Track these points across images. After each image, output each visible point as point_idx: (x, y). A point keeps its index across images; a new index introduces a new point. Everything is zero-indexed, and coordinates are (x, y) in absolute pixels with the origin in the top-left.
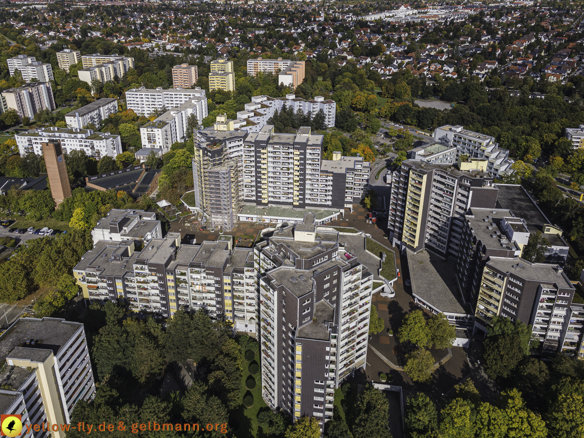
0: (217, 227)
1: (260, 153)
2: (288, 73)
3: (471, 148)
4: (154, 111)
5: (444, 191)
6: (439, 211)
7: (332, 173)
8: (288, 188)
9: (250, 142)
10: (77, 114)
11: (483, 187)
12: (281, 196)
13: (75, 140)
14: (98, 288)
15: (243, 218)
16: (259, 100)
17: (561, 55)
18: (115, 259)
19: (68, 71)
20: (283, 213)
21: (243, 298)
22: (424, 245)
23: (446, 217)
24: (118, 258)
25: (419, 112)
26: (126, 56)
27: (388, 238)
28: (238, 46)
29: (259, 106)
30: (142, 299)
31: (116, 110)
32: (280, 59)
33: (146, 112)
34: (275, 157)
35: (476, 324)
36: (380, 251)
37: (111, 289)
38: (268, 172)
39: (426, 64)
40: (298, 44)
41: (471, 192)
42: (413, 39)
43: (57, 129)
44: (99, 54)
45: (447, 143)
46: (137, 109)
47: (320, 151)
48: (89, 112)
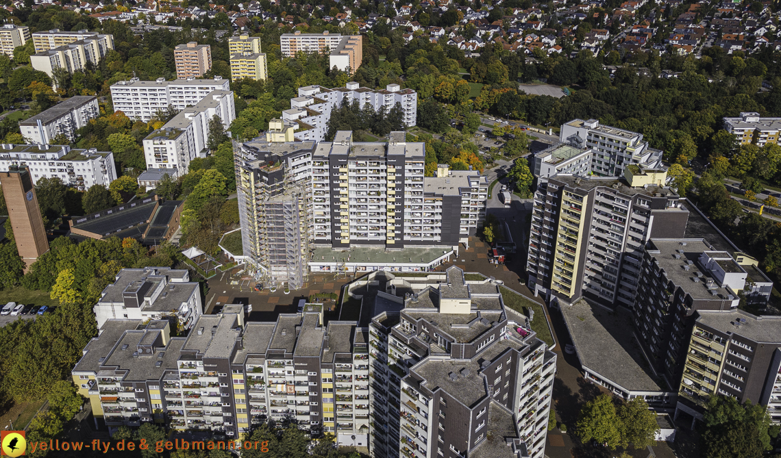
0: (280, 284)
1: (338, 172)
2: (342, 52)
3: (613, 149)
4: (156, 113)
5: (611, 217)
6: (603, 244)
7: (442, 196)
8: (378, 220)
9: (322, 157)
10: (39, 122)
11: (666, 210)
12: (368, 232)
13: (42, 162)
14: (118, 400)
15: (316, 267)
16: (309, 93)
17: (684, 20)
18: (144, 352)
19: (12, 56)
20: (373, 257)
21: (350, 398)
22: (581, 293)
23: (615, 253)
24: (148, 350)
25: (529, 101)
26: (101, 33)
27: (527, 284)
28: (260, 15)
29: (312, 101)
30: (191, 411)
31: (96, 114)
32: (326, 33)
33: (142, 115)
34: (359, 178)
35: (680, 405)
36: (522, 305)
37: (142, 400)
38: (350, 199)
39: (519, 36)
40: (343, 11)
41: (652, 217)
43: (11, 146)
44: (58, 30)
45: (580, 144)
46: (129, 110)
47: (423, 166)
48: (58, 117)
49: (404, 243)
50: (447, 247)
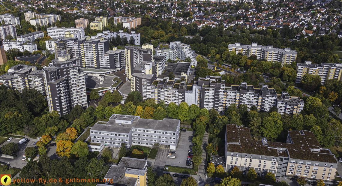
1: (80, 46)
2: (128, 22)
3: (180, 50)
7: (109, 54)
8: (92, 61)
10: (22, 36)
11: (146, 54)
12: (90, 64)
13: (16, 45)
16: (106, 32)
28: (121, 12)
29: (104, 34)
30: (19, 88)
31: (43, 37)
32: (130, 17)
34: (87, 48)
37: (7, 83)
38: (85, 54)
40: (152, 12)
41: (142, 55)
42: (214, 10)
43: (9, 40)
44: (44, 14)
45: (173, 48)
46: (52, 36)
47: (103, 45)
48: (28, 36)
49: (100, 68)
50: (112, 70)
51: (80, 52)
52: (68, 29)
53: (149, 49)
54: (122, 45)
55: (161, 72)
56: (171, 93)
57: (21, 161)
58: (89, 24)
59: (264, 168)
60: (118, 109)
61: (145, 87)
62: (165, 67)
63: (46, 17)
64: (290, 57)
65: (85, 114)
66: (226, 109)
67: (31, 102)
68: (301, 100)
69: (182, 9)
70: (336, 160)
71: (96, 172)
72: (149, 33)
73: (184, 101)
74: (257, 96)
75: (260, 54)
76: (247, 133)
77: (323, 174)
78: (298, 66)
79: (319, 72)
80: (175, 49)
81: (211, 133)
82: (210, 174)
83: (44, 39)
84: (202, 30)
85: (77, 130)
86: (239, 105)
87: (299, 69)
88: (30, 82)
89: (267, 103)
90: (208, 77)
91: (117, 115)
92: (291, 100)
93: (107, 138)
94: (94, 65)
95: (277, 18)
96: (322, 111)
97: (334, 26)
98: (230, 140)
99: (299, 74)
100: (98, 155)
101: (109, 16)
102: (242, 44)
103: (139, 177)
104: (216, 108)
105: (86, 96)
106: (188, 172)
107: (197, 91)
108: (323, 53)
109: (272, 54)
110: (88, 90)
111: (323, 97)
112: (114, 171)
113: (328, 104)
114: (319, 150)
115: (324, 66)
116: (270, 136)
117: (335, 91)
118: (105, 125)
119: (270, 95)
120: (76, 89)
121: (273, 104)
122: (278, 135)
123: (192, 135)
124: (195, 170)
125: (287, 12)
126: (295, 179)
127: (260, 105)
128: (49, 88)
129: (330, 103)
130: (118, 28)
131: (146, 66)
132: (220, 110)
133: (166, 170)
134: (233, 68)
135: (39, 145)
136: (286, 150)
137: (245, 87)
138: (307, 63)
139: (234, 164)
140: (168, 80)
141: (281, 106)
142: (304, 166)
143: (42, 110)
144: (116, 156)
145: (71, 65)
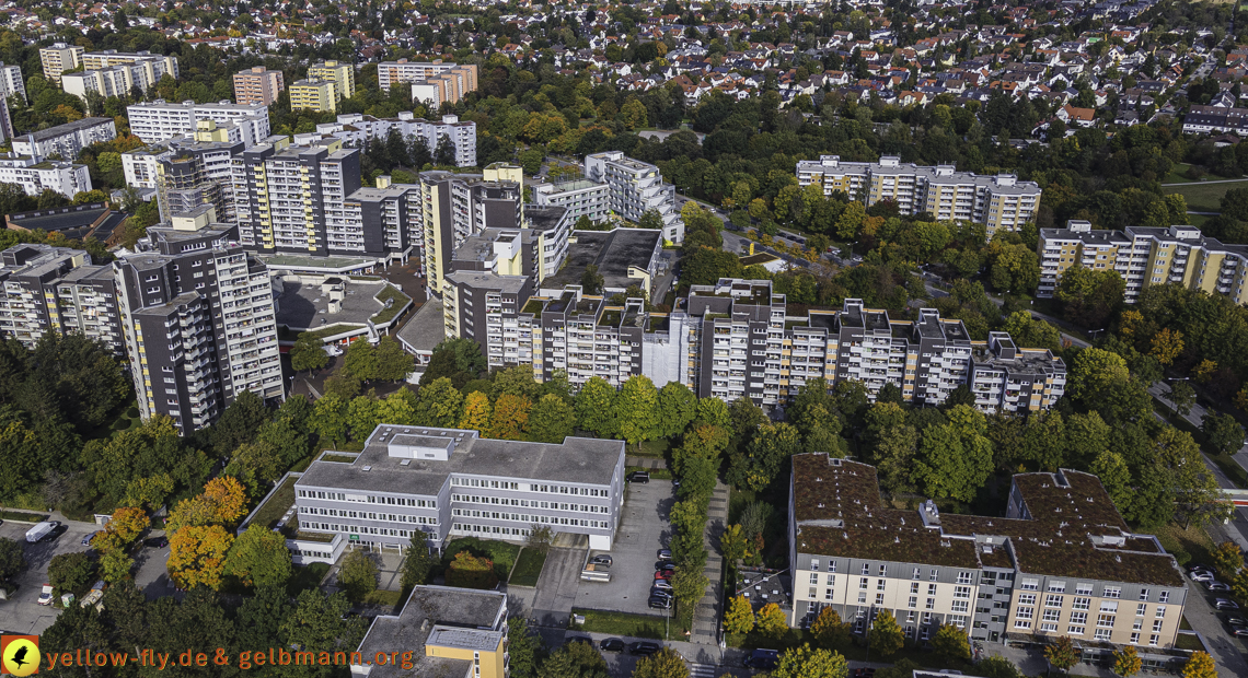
1: (254, 171)
5: (462, 209)
7: (360, 201)
8: (300, 226)
9: (241, 157)
10: (31, 137)
12: (293, 238)
13: (9, 169)
16: (349, 121)
20: (291, 262)
26: (163, 55)
28: (404, 45)
29: (340, 128)
31: (111, 135)
32: (438, 62)
34: (279, 179)
38: (271, 202)
41: (484, 206)
42: (742, 35)
44: (116, 51)
45: (598, 177)
46: (148, 136)
47: (339, 169)
48: (56, 136)
49: (329, 252)
50: (372, 258)
51: (252, 193)
52: (208, 109)
53: (509, 183)
54: (407, 166)
55: (553, 264)
56: (593, 343)
57: (36, 606)
58: (287, 88)
59: (930, 610)
60: (396, 407)
61: (495, 322)
62: (567, 245)
63: (124, 64)
64: (1015, 205)
65: (275, 425)
66: (791, 396)
67: (69, 383)
68: (1055, 359)
69: (627, 32)
70: (1179, 577)
71: (318, 641)
72: (507, 121)
73: (637, 371)
74: (902, 349)
75: (910, 194)
76: (867, 485)
77: (1136, 627)
78: (1044, 237)
79: (1118, 260)
80: (603, 178)
81: (738, 488)
82: (735, 638)
83: (117, 147)
84: (702, 110)
85: (247, 484)
86: (837, 381)
87: (1047, 248)
88: (66, 309)
89: (938, 374)
90: (726, 283)
91: (393, 428)
92: (1020, 362)
93: (358, 515)
94: (306, 241)
95: (970, 64)
96: (1130, 400)
97: (1169, 92)
98: (807, 512)
99: (1048, 267)
100: (326, 578)
101: (360, 58)
102: (844, 159)
103: (477, 655)
104: (753, 396)
105: (279, 357)
106: (655, 630)
107: (685, 335)
108: (1132, 190)
109: (952, 194)
110: (283, 334)
111: (1132, 348)
112: (387, 637)
113: (1150, 374)
114: (1119, 541)
115: (1136, 236)
116: (949, 492)
117: (1173, 325)
118: (351, 466)
119: (948, 344)
120: (241, 334)
121: (958, 377)
122: (979, 490)
123: (671, 496)
124: (682, 622)
125: (1004, 43)
126: (1037, 645)
127: (912, 382)
128: (139, 333)
129: (1156, 369)
130: (393, 105)
131: (498, 247)
132: (769, 401)
133: (578, 627)
134: (814, 249)
135: (103, 546)
136: (1006, 544)
137: (858, 317)
138: (1076, 227)
139: (821, 598)
140: (580, 296)
141: (986, 385)
142: (1069, 599)
143: (112, 414)
144: (391, 577)
145: (219, 245)
